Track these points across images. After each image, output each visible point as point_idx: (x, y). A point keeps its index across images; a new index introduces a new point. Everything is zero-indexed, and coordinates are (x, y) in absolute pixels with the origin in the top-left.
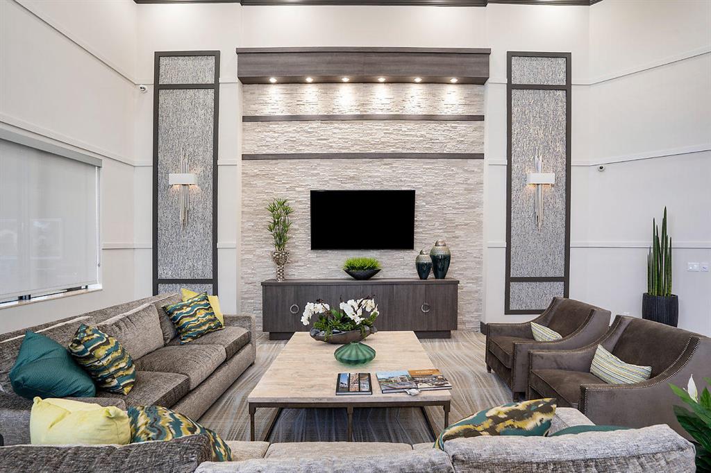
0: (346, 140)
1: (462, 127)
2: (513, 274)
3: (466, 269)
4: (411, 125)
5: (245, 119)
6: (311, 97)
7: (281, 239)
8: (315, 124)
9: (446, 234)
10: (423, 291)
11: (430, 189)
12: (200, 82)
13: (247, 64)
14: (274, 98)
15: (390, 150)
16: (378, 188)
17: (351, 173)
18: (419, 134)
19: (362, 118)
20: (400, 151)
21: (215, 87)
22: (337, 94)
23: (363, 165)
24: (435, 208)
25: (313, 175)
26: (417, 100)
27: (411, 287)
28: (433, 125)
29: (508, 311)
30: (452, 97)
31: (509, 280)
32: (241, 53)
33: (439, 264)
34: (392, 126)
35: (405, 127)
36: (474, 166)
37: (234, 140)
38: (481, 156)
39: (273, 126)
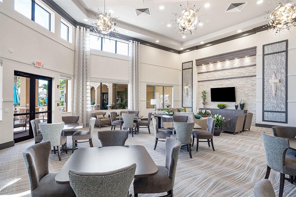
0: (219, 76)
1: (250, 68)
2: (265, 109)
3: (252, 108)
4: (235, 70)
5: (198, 73)
6: (211, 67)
7: (204, 99)
8: (212, 73)
9: (246, 98)
10: (234, 112)
11: (241, 86)
12: (190, 67)
13: (198, 62)
14: (204, 68)
15: (230, 77)
16: (227, 87)
17: (220, 83)
18: (238, 72)
19: (223, 70)
20: (232, 77)
21: (192, 68)
22: (217, 65)
23: (223, 81)
24: (242, 91)
25: (212, 84)
26: (237, 63)
27: (231, 111)
28: (242, 69)
29: (263, 120)
30: (247, 61)
31: (264, 111)
32: (196, 60)
33: (242, 106)
34: (230, 71)
35: (234, 70)
36: (254, 79)
37: (196, 78)
38: (255, 76)
39: (204, 74)
